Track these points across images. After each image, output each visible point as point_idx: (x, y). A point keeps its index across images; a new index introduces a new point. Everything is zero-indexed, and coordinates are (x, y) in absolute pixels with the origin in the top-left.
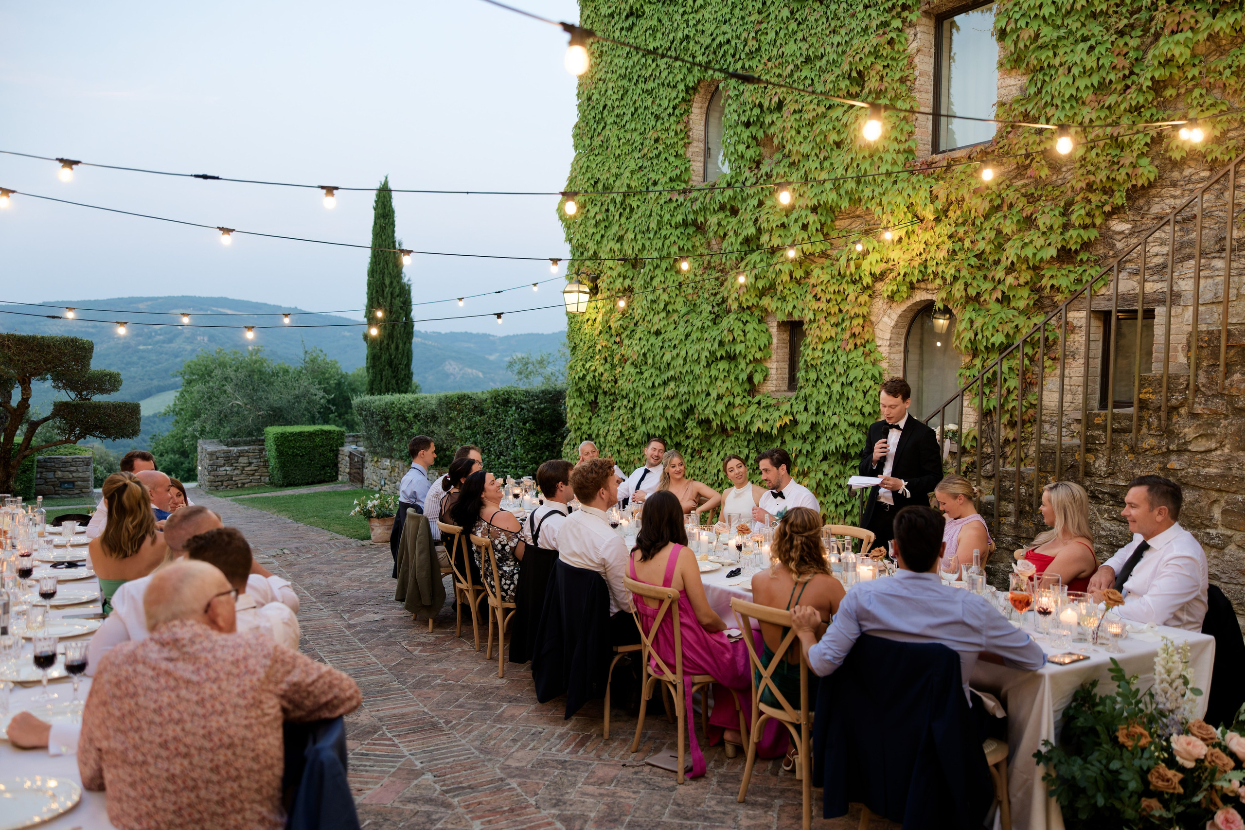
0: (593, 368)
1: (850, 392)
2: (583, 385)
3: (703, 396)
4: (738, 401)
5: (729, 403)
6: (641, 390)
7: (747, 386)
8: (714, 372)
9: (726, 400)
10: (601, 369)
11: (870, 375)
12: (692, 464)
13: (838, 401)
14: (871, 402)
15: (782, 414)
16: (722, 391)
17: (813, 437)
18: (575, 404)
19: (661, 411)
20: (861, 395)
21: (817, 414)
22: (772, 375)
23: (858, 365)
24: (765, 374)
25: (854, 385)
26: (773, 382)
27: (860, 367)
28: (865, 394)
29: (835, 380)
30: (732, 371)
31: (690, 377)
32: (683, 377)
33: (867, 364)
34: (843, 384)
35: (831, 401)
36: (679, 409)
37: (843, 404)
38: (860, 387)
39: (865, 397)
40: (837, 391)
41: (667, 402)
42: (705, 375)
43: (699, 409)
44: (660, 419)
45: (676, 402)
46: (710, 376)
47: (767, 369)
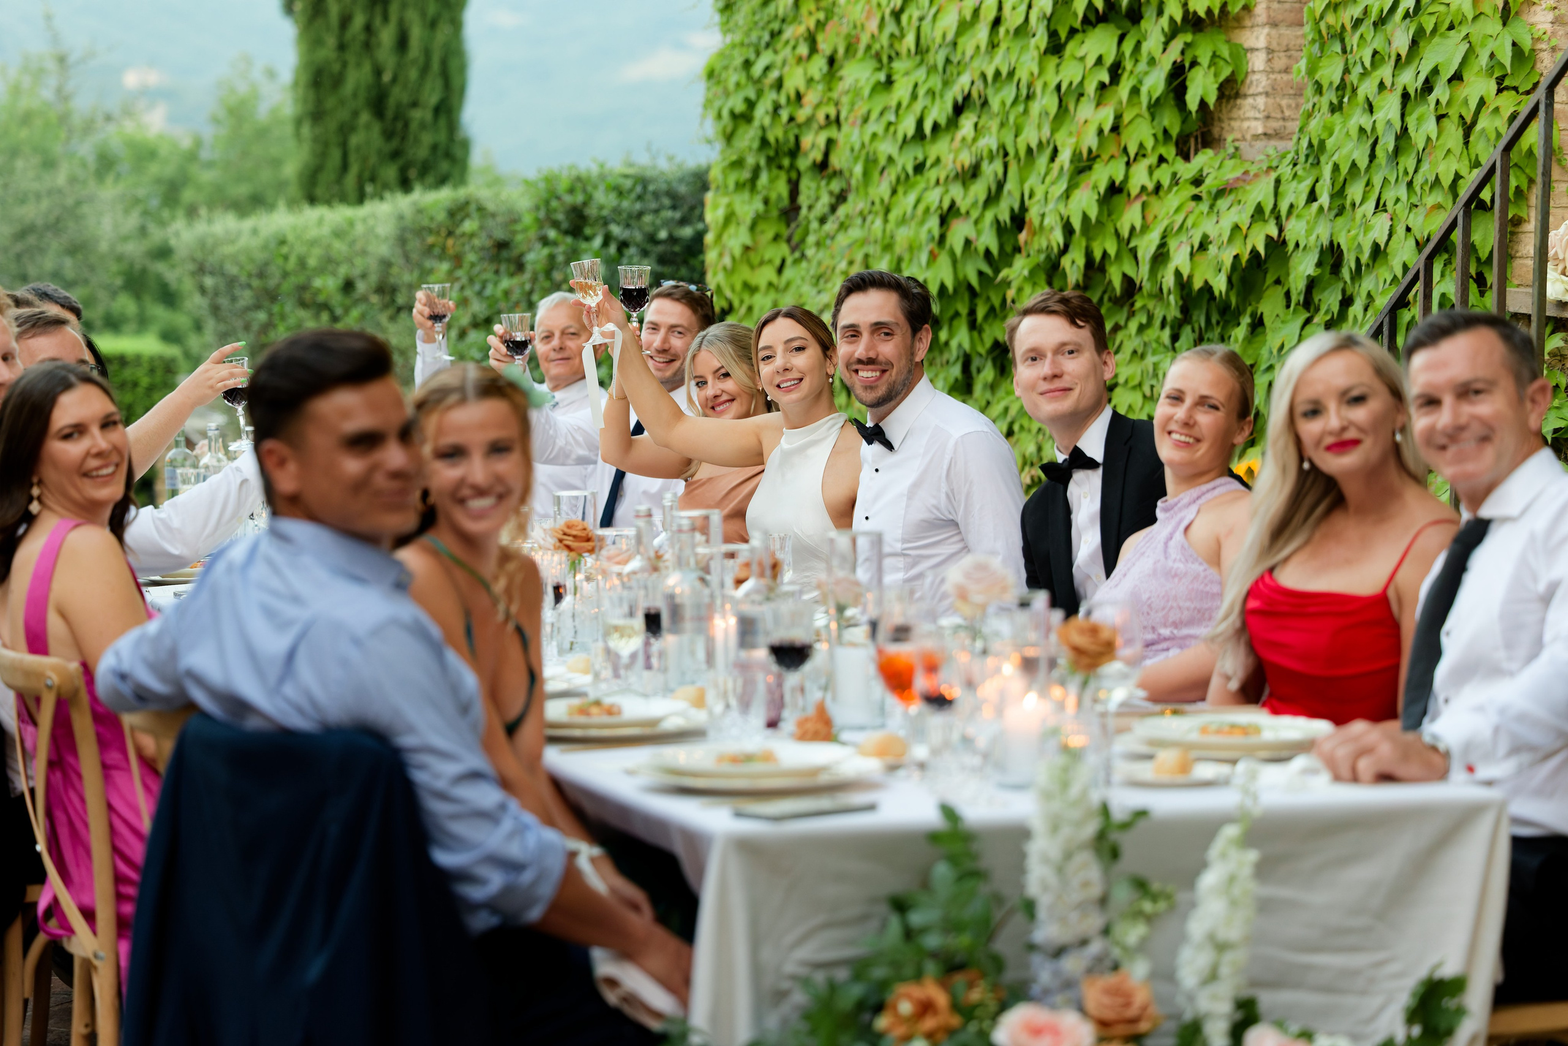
0: (774, 75)
1: (1422, 127)
2: (748, 137)
3: (1042, 161)
4: (1140, 177)
5: (1115, 190)
6: (886, 148)
7: (1171, 120)
8: (1070, 73)
9: (1101, 175)
10: (795, 80)
11: (1484, 59)
13: (1392, 159)
15: (1244, 221)
16: (1090, 140)
17: (1330, 300)
18: (729, 218)
19: (934, 223)
20: (1453, 134)
21: (1338, 211)
22: (1255, 77)
23: (1456, 24)
24: (1226, 72)
25: (1432, 99)
26: (1261, 101)
27: (1460, 31)
28: (1468, 129)
29: (1388, 83)
30: (1128, 64)
31: (1008, 93)
32: (990, 92)
33: (1482, 16)
34: (1405, 96)
35: (1376, 161)
36: (989, 216)
37: (1406, 173)
38: (1449, 103)
39: (1466, 143)
40: (1389, 123)
41: (956, 192)
42: (1045, 84)
43: (1033, 215)
44: (933, 256)
45: (979, 189)
46: (1058, 87)
47: (1240, 54)
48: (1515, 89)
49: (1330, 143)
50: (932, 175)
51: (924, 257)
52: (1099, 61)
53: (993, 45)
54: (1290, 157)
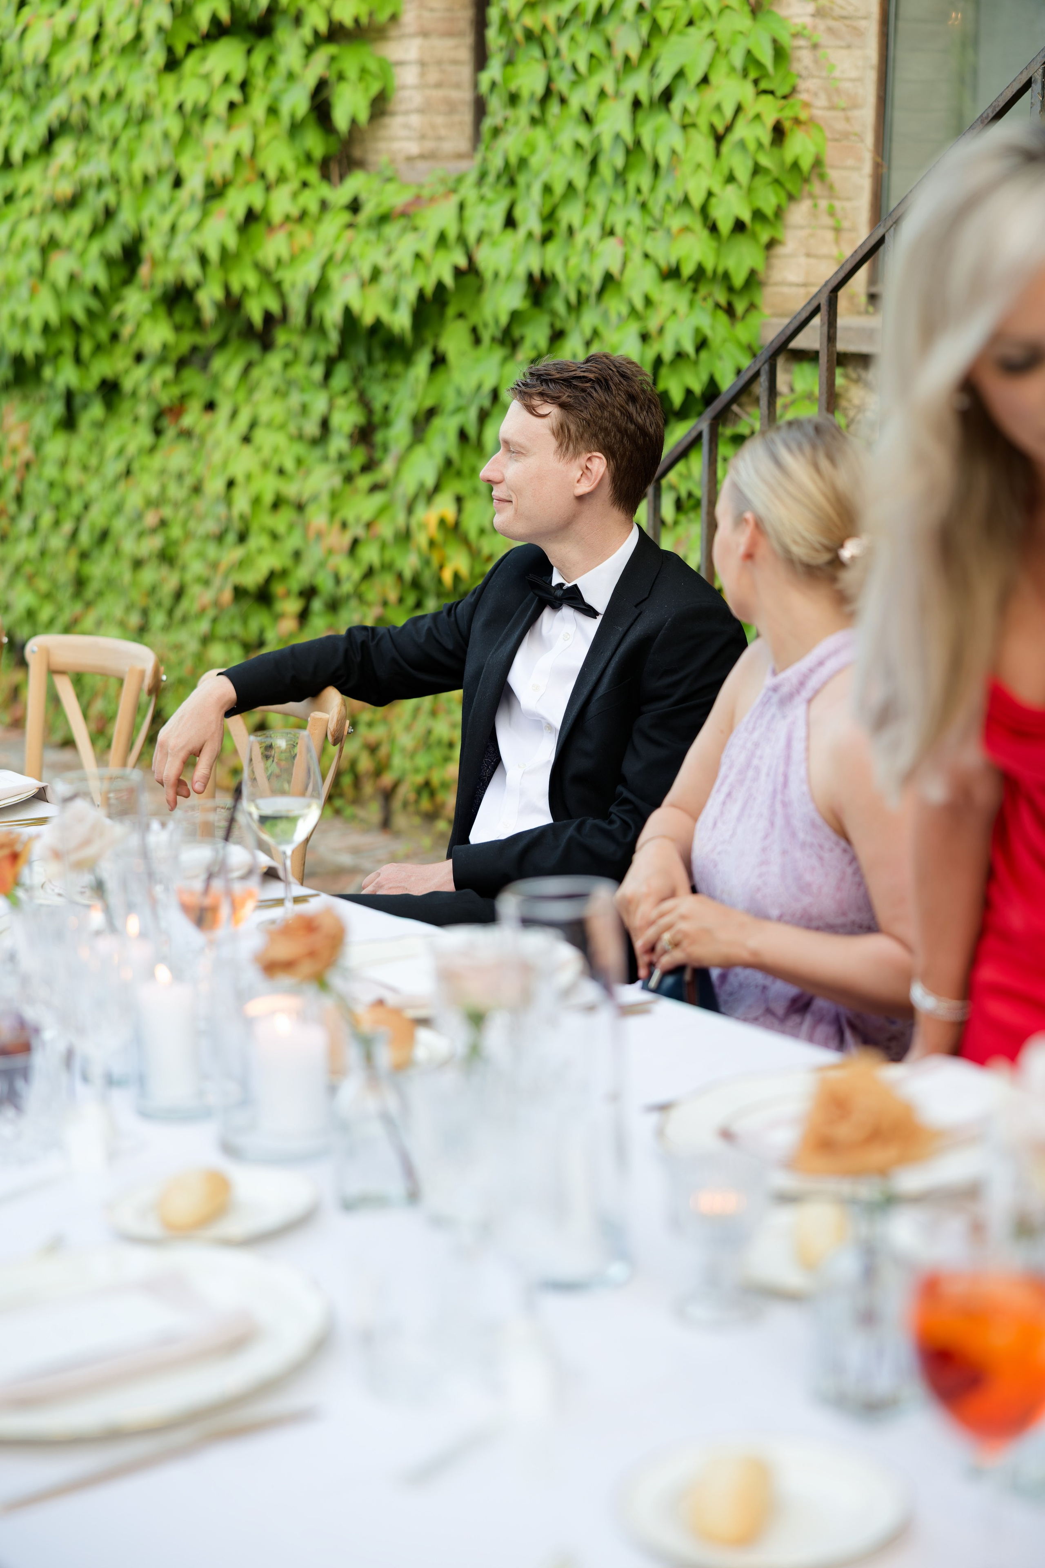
1: (663, 135)
3: (163, 189)
4: (282, 204)
5: (251, 217)
7: (314, 142)
8: (193, 92)
9: (237, 201)
11: (738, 58)
12: (157, 462)
13: (620, 177)
14: (743, 174)
15: (426, 246)
16: (223, 164)
17: (536, 335)
19: (33, 258)
21: (547, 238)
22: (406, 94)
23: (696, 18)
24: (375, 88)
25: (676, 105)
26: (415, 120)
27: (700, 28)
28: (719, 139)
29: (610, 89)
30: (258, 82)
31: (116, 117)
32: (93, 116)
33: (728, 11)
34: (637, 104)
35: (596, 180)
36: (95, 248)
37: (639, 191)
38: (698, 111)
39: (718, 154)
40: (618, 137)
41: (55, 224)
42: (165, 106)
43: (154, 244)
44: (33, 292)
45: (82, 220)
46: (180, 107)
47: (386, 68)
48: (772, 92)
49: (535, 161)
50: (24, 205)
51: (23, 291)
52: (227, 79)
53: (94, 65)
54: (472, 178)
